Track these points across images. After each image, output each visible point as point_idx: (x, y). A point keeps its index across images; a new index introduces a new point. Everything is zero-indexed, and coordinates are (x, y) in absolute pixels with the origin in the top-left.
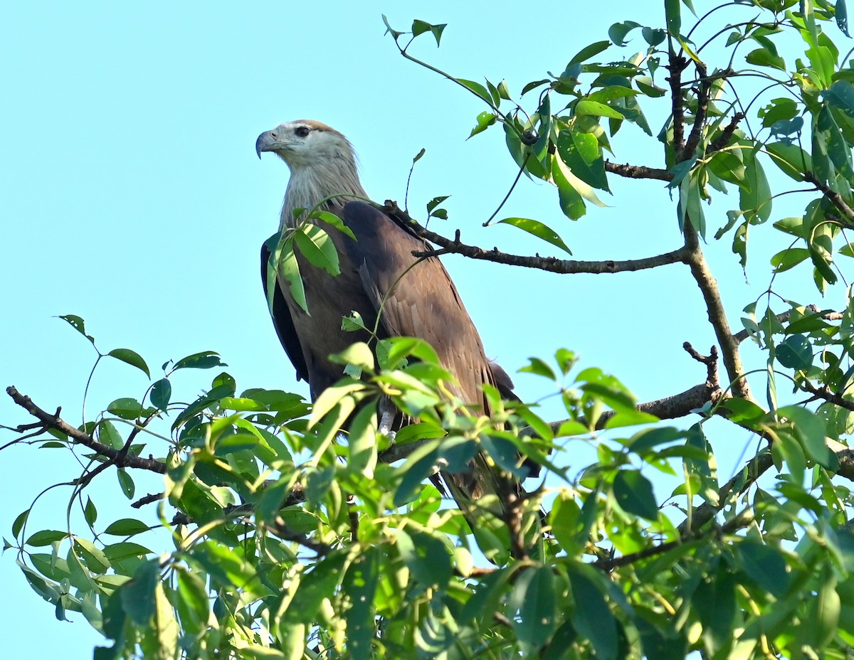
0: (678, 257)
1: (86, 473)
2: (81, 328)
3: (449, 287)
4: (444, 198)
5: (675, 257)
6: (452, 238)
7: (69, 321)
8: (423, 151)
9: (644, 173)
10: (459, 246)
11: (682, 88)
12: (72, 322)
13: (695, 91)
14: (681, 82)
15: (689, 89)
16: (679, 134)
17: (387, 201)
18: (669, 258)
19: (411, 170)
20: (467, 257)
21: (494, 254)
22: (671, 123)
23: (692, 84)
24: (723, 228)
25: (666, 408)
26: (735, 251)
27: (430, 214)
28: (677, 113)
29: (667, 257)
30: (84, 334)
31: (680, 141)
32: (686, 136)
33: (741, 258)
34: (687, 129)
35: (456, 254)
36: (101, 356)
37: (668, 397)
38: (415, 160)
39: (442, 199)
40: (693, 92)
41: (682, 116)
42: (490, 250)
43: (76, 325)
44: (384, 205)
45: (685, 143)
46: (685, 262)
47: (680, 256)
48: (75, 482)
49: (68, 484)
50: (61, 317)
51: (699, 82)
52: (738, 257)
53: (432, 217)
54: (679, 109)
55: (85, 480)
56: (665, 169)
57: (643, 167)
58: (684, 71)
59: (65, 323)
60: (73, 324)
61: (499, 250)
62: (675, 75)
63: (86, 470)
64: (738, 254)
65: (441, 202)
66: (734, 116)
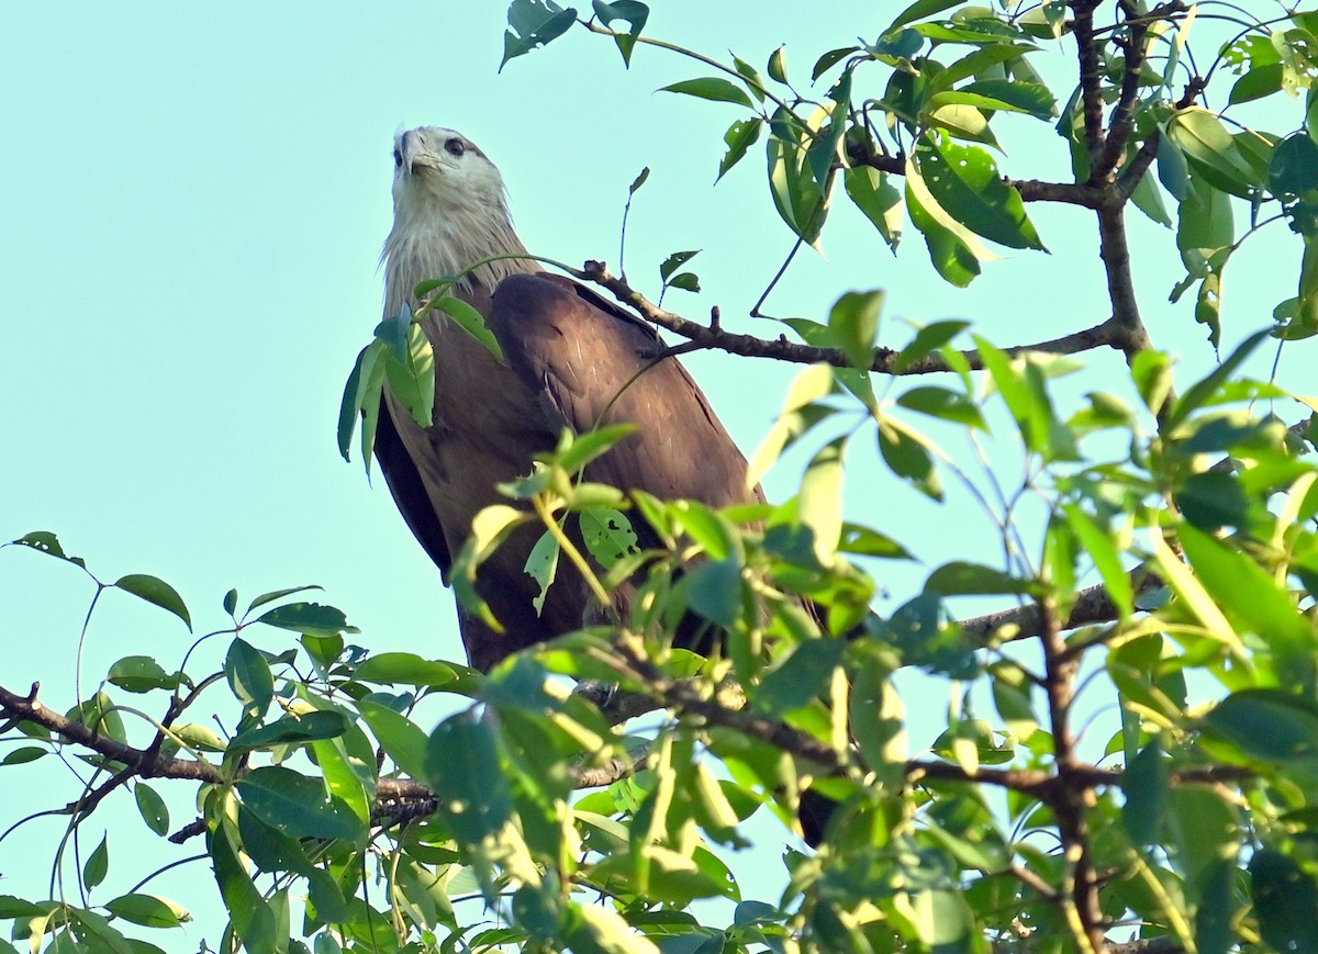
0: (1102, 337)
1: (89, 793)
2: (55, 549)
3: (694, 398)
4: (690, 255)
5: (1096, 337)
6: (706, 323)
7: (31, 545)
8: (646, 172)
9: (1036, 192)
10: (719, 335)
11: (1095, 38)
12: (37, 544)
13: (1119, 43)
14: (1094, 28)
15: (1108, 40)
16: (1093, 121)
17: (588, 263)
18: (1086, 340)
19: (627, 207)
20: (733, 355)
21: (781, 347)
22: (1080, 103)
23: (1111, 31)
24: (1182, 282)
25: (1092, 606)
26: (1199, 319)
27: (667, 282)
28: (1088, 81)
29: (1083, 338)
30: (63, 557)
31: (1096, 133)
32: (1105, 123)
33: (1210, 331)
34: (1107, 111)
35: (714, 349)
36: (101, 586)
37: (1095, 585)
38: (633, 188)
39: (686, 256)
40: (1115, 46)
41: (1098, 87)
42: (773, 340)
43: (45, 547)
44: (583, 270)
45: (1105, 135)
46: (1116, 344)
47: (1107, 335)
48: (70, 808)
49: (57, 812)
50: (15, 543)
51: (1125, 28)
52: (1206, 330)
53: (670, 287)
54: (1091, 76)
55: (86, 805)
56: (1073, 182)
57: (1034, 182)
58: (1097, 8)
59: (25, 549)
60: (40, 548)
61: (788, 339)
62: (1082, 16)
63: (89, 787)
64: (1206, 324)
65: (684, 261)
66: (1188, 83)
